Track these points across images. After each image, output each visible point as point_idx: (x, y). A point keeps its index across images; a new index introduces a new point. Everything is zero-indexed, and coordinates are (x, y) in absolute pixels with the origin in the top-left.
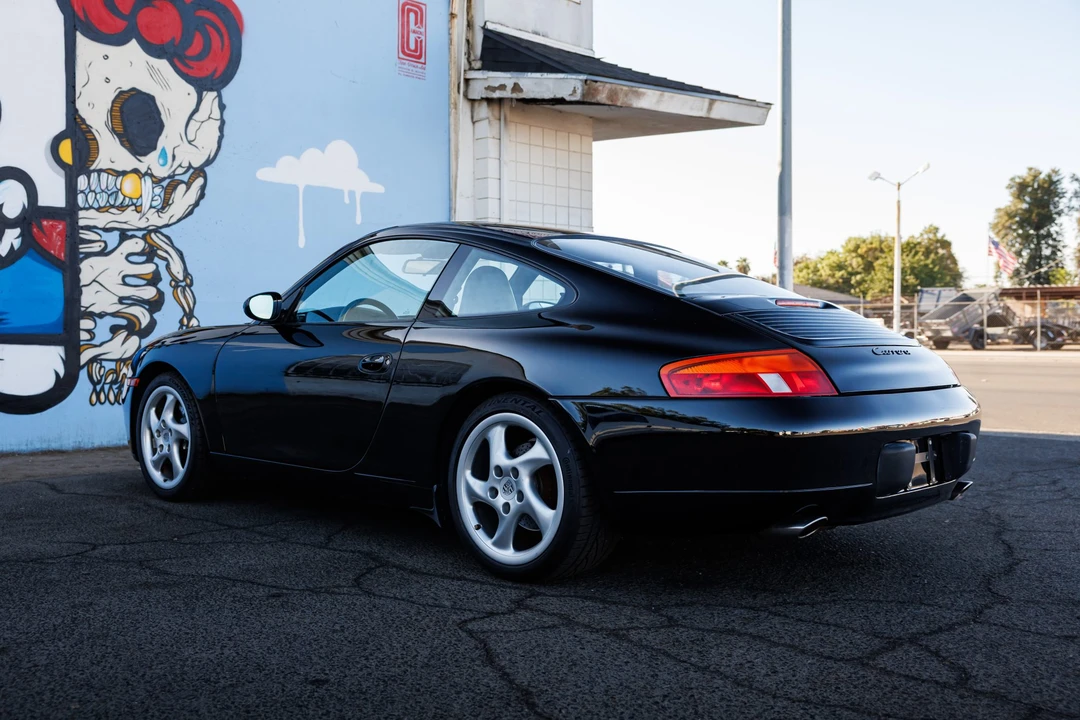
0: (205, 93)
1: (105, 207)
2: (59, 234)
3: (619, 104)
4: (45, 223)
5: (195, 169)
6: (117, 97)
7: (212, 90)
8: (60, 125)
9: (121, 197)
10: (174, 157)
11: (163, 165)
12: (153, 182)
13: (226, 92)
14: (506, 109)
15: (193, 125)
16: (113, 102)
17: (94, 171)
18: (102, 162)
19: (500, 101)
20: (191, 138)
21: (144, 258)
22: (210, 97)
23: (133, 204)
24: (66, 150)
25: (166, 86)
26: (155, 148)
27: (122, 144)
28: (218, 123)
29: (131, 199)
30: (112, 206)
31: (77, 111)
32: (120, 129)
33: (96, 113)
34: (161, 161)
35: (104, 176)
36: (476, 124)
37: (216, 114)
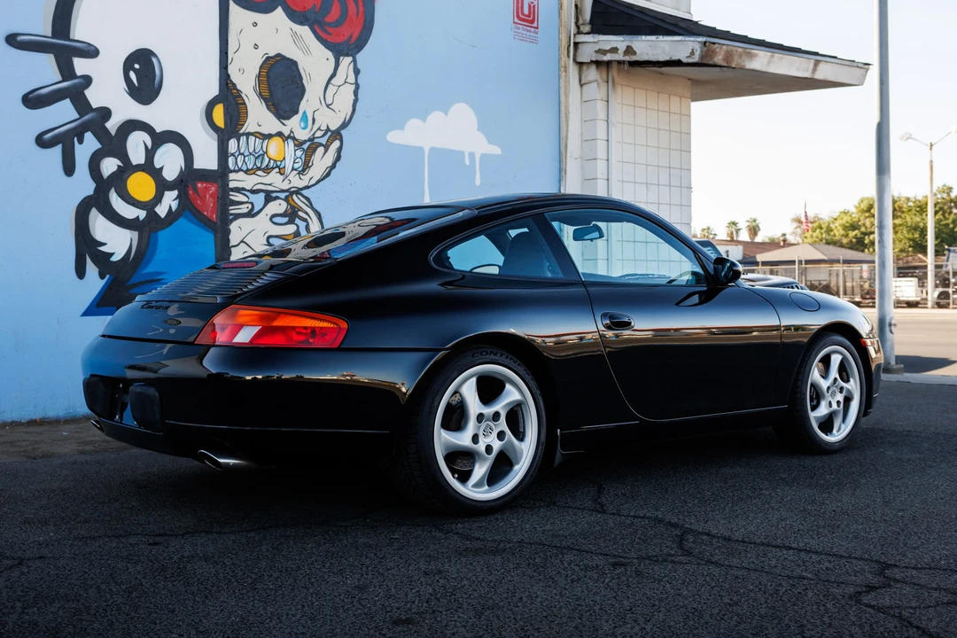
0: (341, 58)
1: (252, 169)
2: (211, 196)
3: (733, 66)
4: (199, 185)
5: (333, 132)
6: (264, 63)
7: (348, 55)
8: (214, 91)
9: (267, 160)
10: (314, 120)
11: (305, 128)
12: (295, 145)
13: (359, 57)
15: (331, 89)
16: (261, 68)
17: (243, 134)
18: (250, 126)
19: (609, 63)
20: (329, 102)
21: (286, 220)
22: (346, 61)
23: (277, 167)
24: (219, 114)
25: (307, 51)
26: (297, 112)
27: (268, 109)
28: (353, 87)
29: (275, 161)
30: (259, 169)
31: (229, 76)
32: (266, 94)
33: (246, 80)
34: (302, 125)
35: (252, 139)
36: (584, 87)
37: (352, 79)
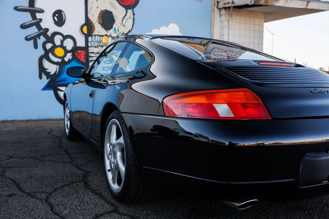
0: (128, 10)
1: (97, 46)
2: (83, 54)
4: (79, 51)
5: (125, 34)
7: (130, 9)
8: (83, 22)
9: (102, 43)
10: (118, 30)
11: (115, 33)
12: (112, 38)
13: (135, 9)
14: (231, 11)
15: (124, 20)
16: (100, 14)
17: (93, 35)
18: (96, 32)
19: (229, 8)
20: (124, 24)
21: (109, 62)
22: (130, 11)
23: (106, 45)
24: (85, 29)
25: (116, 8)
26: (112, 28)
27: (102, 27)
28: (133, 19)
29: (105, 44)
30: (99, 46)
31: (88, 17)
32: (101, 22)
33: (94, 18)
34: (114, 32)
35: (97, 37)
37: (132, 16)
